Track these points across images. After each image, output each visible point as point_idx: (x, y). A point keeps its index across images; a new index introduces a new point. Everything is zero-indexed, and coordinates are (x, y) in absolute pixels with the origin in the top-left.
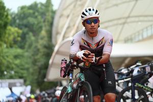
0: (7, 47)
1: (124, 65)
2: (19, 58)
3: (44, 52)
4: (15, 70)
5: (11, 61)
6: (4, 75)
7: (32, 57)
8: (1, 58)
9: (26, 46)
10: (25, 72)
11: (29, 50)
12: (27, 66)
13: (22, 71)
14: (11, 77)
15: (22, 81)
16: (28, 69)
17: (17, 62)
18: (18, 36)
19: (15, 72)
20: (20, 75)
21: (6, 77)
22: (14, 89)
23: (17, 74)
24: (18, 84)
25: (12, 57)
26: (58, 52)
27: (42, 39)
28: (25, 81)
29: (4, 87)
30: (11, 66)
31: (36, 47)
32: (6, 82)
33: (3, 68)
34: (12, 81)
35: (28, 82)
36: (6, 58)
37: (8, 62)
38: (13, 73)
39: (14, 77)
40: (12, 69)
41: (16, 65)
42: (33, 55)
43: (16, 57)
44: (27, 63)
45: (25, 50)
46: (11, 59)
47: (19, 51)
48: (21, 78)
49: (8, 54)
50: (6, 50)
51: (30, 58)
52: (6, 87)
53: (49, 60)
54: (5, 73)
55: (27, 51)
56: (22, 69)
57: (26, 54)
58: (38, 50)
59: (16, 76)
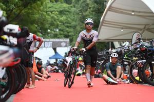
2: (65, 14)
3: (94, 7)
4: (60, 28)
5: (56, 17)
6: (48, 33)
8: (45, 14)
10: (72, 30)
11: (77, 5)
12: (73, 23)
14: (56, 36)
15: (68, 40)
16: (75, 27)
17: (63, 18)
19: (60, 30)
20: (66, 33)
21: (49, 35)
23: (62, 32)
24: (63, 44)
26: (110, 8)
28: (71, 41)
30: (55, 23)
31: (85, 2)
32: (48, 42)
33: (47, 26)
34: (56, 40)
37: (52, 17)
38: (57, 30)
39: (59, 36)
40: (57, 27)
43: (61, 13)
44: (73, 20)
45: (72, 5)
46: (56, 15)
47: (65, 5)
48: (66, 37)
49: (52, 9)
50: (50, 5)
51: (78, 14)
53: (101, 16)
54: (49, 31)
55: (75, 7)
56: (68, 27)
57: (73, 9)
58: (88, 5)
59: (60, 34)
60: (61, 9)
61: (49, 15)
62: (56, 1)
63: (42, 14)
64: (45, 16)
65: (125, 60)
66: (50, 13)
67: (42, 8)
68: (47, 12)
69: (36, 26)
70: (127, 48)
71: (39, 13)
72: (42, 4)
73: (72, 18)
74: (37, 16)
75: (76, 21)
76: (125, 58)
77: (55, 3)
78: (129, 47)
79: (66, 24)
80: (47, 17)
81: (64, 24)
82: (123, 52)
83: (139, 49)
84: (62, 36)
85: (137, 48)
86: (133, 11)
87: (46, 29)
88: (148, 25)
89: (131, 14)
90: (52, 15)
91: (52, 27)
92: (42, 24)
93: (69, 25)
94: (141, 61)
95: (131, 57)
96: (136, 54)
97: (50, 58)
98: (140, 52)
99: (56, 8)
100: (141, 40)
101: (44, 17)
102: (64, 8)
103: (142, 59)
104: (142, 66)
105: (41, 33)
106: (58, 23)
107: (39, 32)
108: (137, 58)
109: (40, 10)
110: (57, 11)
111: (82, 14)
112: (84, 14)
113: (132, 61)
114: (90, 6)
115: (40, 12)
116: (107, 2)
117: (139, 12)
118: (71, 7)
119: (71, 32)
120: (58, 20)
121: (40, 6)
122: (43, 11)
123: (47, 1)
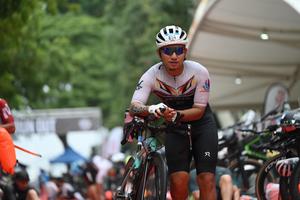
0: (49, 11)
2: (87, 44)
4: (74, 80)
5: (62, 53)
6: (44, 97)
7: (127, 41)
8: (34, 45)
9: (108, 8)
10: (106, 85)
11: (116, 19)
12: (110, 68)
13: (95, 84)
14: (64, 103)
15: (96, 112)
16: (113, 77)
17: (82, 55)
19: (75, 87)
20: (90, 94)
21: (48, 101)
22: (73, 139)
23: (80, 93)
24: (85, 124)
25: (65, 41)
26: (205, 25)
28: (106, 114)
29: (43, 133)
30: (62, 68)
31: (137, 8)
32: (49, 118)
33: (40, 76)
35: (114, 118)
36: (47, 43)
37: (53, 54)
38: (68, 88)
39: (73, 102)
40: (67, 78)
41: (76, 64)
42: (128, 34)
43: (77, 40)
44: (109, 59)
45: (104, 19)
46: (63, 46)
47: (87, 21)
48: (92, 103)
49: (52, 32)
50: (45, 21)
51: (120, 42)
52: (50, 132)
54: (46, 89)
55: (111, 22)
56: (95, 77)
57: (108, 31)
58: (145, 17)
59: (77, 97)
60: (77, 31)
61: (43, 47)
62: (63, 10)
63: (26, 48)
64: (35, 54)
65: (246, 159)
67: (24, 29)
68: (38, 40)
69: (11, 77)
70: (251, 128)
71: (17, 44)
72: (24, 19)
73: (106, 52)
74: (12, 52)
75: (115, 61)
76: (246, 155)
77: (59, 16)
78: (255, 125)
79: (91, 71)
80: (40, 53)
81: (84, 70)
82: (240, 138)
83: (279, 130)
84: (82, 103)
85: (276, 127)
86: (265, 31)
87: (39, 87)
89: (259, 39)
90: (53, 48)
91: (54, 81)
92: (27, 71)
93: (97, 72)
94: (286, 161)
95: (260, 150)
96: (273, 143)
97: (53, 162)
98: (284, 136)
99: (62, 30)
100: (287, 106)
101: (31, 54)
102: (85, 27)
104: (289, 173)
105: (26, 96)
106: (71, 68)
107: (20, 93)
108: (275, 153)
109: (20, 34)
110: (67, 37)
111: (132, 44)
112: (138, 41)
113: (265, 160)
114: (152, 20)
115: (20, 40)
116: (195, 7)
117: (281, 31)
118: (103, 24)
120: (69, 59)
121: (20, 26)
122: (28, 36)
123: (37, 11)
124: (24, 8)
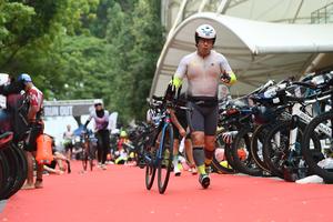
0: (69, 34)
1: (310, 68)
2: (94, 56)
3: (144, 43)
4: (85, 80)
5: (77, 61)
6: (65, 91)
7: (121, 54)
8: (58, 56)
9: (108, 31)
10: (107, 83)
11: (114, 40)
12: (109, 72)
14: (78, 96)
16: (112, 78)
17: (91, 63)
18: (91, 11)
19: (86, 84)
20: (96, 89)
21: (67, 94)
23: (89, 89)
26: (173, 44)
27: (140, 16)
28: (107, 102)
29: (64, 116)
30: (77, 71)
31: (128, 32)
32: (68, 105)
33: (63, 77)
34: (80, 102)
35: (112, 105)
37: (72, 62)
38: (82, 85)
39: (84, 95)
40: (81, 78)
41: (87, 69)
42: (122, 49)
43: (87, 53)
44: (109, 66)
45: (105, 40)
46: (78, 58)
47: (94, 40)
48: (97, 96)
49: (70, 48)
50: (67, 40)
51: (117, 55)
52: (69, 115)
53: (157, 58)
54: (66, 86)
55: (110, 42)
56: (100, 78)
57: (108, 47)
58: (133, 38)
59: (87, 92)
60: (87, 47)
61: (65, 58)
62: (78, 33)
63: (53, 57)
64: (58, 60)
66: (67, 55)
67: (52, 45)
68: (61, 53)
69: (43, 78)
71: (47, 55)
72: (52, 38)
73: (107, 61)
74: (44, 61)
75: (113, 68)
77: (75, 37)
79: (97, 74)
80: (62, 61)
81: (92, 73)
83: (225, 112)
84: (91, 95)
85: (222, 110)
87: (62, 84)
88: (240, 70)
90: (71, 58)
91: (72, 80)
92: (54, 74)
93: (102, 75)
94: (229, 133)
96: (220, 121)
98: (228, 116)
99: (77, 46)
100: (229, 97)
101: (56, 62)
102: (93, 44)
103: (231, 130)
104: (231, 141)
105: (53, 91)
106: (83, 72)
107: (49, 88)
108: (222, 128)
109: (49, 49)
110: (80, 51)
111: (124, 56)
112: (128, 54)
114: (138, 40)
115: (49, 52)
116: (167, 32)
117: (225, 48)
118: (105, 43)
119: (104, 87)
120: (82, 66)
121: (49, 43)
122: (54, 51)
123: (60, 33)
124: (52, 31)
